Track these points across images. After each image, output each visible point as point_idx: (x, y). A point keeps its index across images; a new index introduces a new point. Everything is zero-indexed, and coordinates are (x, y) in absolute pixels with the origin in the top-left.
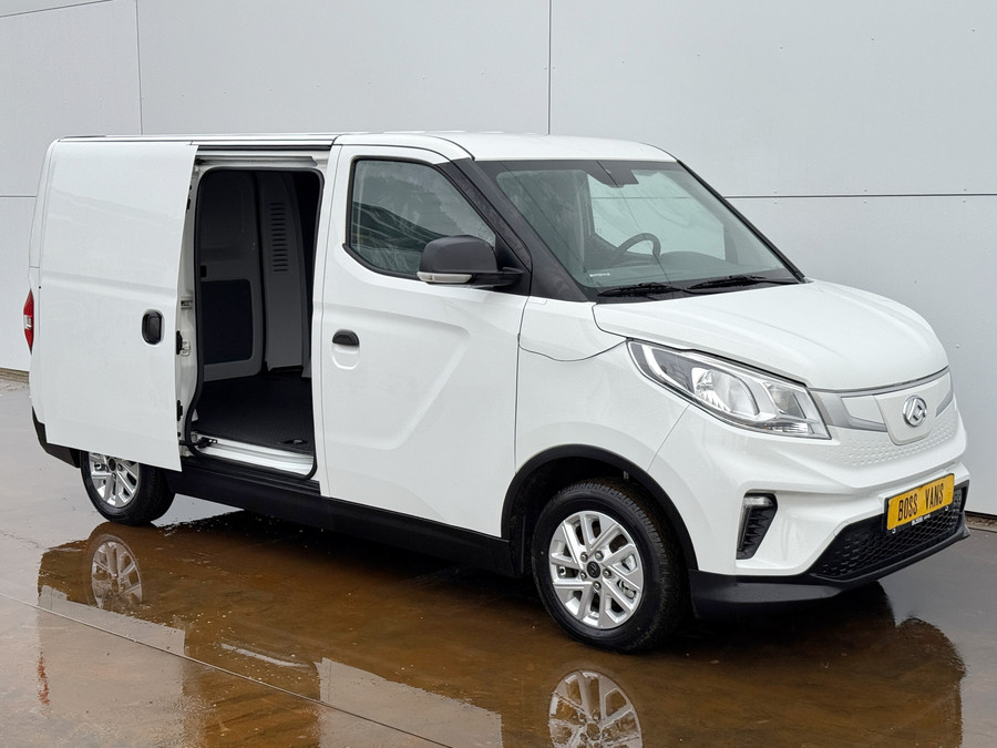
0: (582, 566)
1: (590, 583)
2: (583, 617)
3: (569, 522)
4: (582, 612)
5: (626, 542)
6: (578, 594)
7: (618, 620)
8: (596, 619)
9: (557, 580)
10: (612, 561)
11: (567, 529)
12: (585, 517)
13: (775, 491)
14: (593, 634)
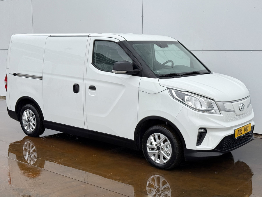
0: (155, 147)
1: (158, 152)
2: (156, 161)
3: (152, 136)
4: (155, 160)
5: (167, 141)
6: (154, 155)
7: (165, 161)
8: (159, 161)
9: (149, 151)
10: (163, 146)
11: (151, 138)
12: (156, 134)
13: (206, 128)
14: (158, 165)
